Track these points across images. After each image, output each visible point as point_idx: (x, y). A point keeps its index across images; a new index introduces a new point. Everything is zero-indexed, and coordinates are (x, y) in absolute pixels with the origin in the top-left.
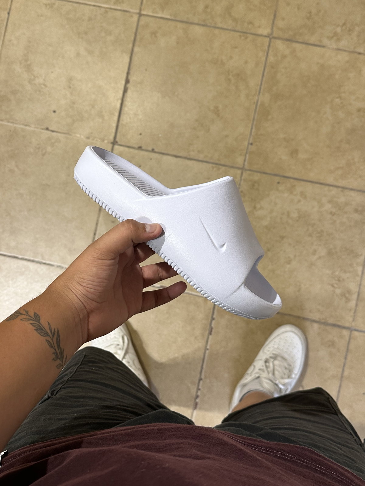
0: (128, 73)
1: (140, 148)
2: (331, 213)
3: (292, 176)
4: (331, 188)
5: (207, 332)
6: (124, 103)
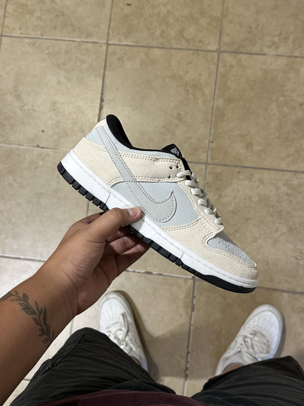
0: (102, 94)
2: (287, 194)
3: (250, 166)
4: (285, 173)
5: (190, 309)
6: (101, 118)
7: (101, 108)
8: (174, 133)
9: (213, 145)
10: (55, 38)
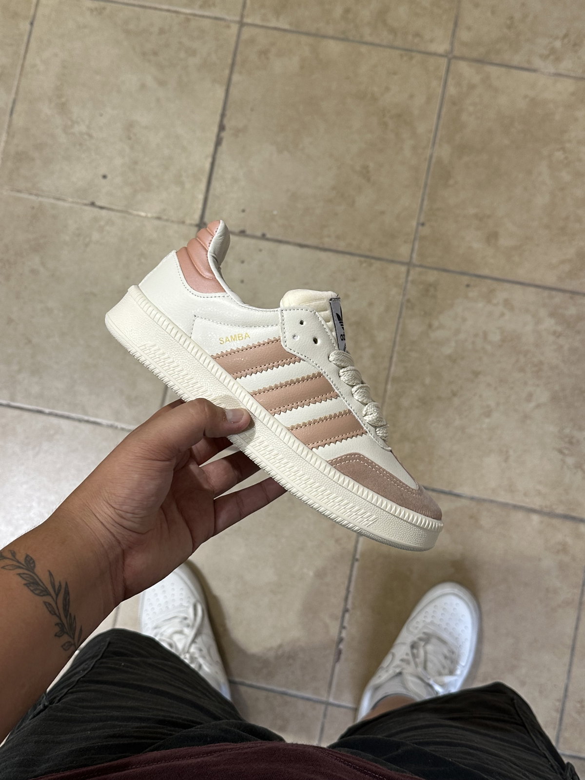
0: (223, 115)
1: (242, 233)
2: (554, 333)
3: (491, 275)
4: (554, 293)
6: (217, 162)
7: (218, 142)
8: (354, 202)
9: (425, 231)
10: (142, 3)
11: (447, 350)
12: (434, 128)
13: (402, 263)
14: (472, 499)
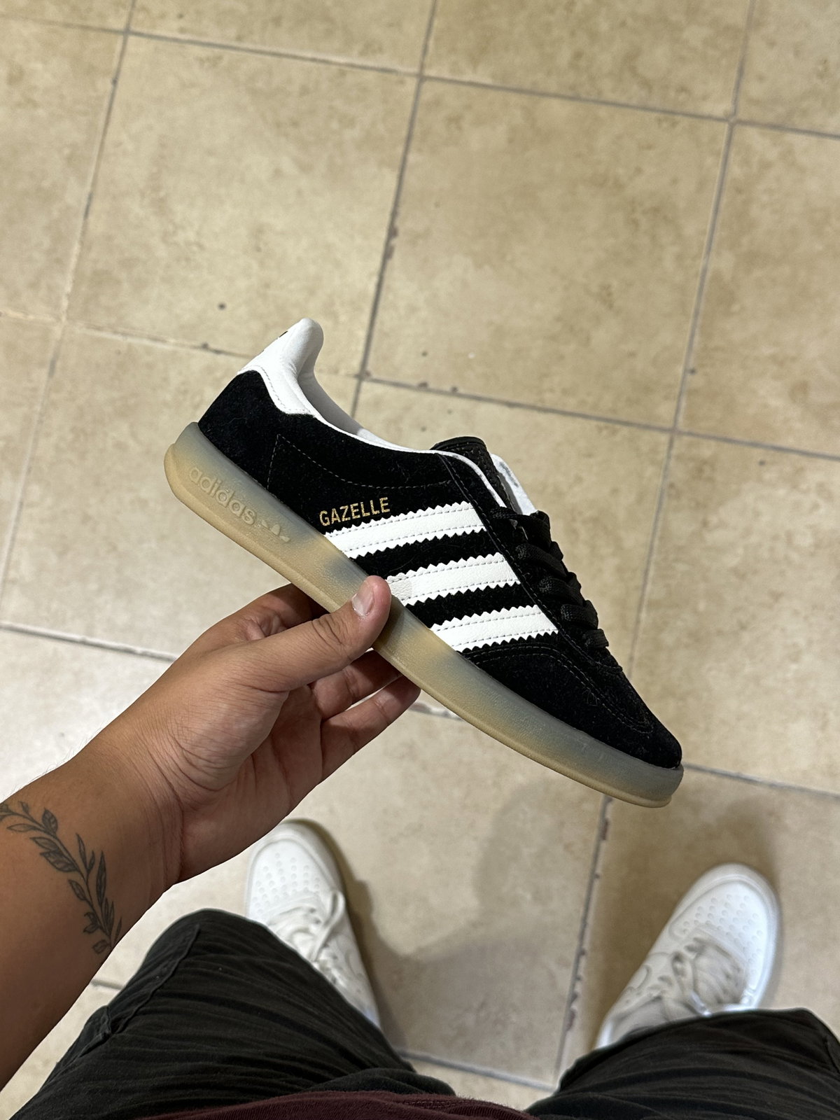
0: (394, 214)
1: (423, 386)
3: (796, 447)
5: (595, 834)
6: (386, 283)
7: (388, 254)
8: (588, 339)
9: (697, 381)
10: (275, 49)
11: (732, 561)
12: (709, 227)
13: (662, 430)
14: (772, 786)
